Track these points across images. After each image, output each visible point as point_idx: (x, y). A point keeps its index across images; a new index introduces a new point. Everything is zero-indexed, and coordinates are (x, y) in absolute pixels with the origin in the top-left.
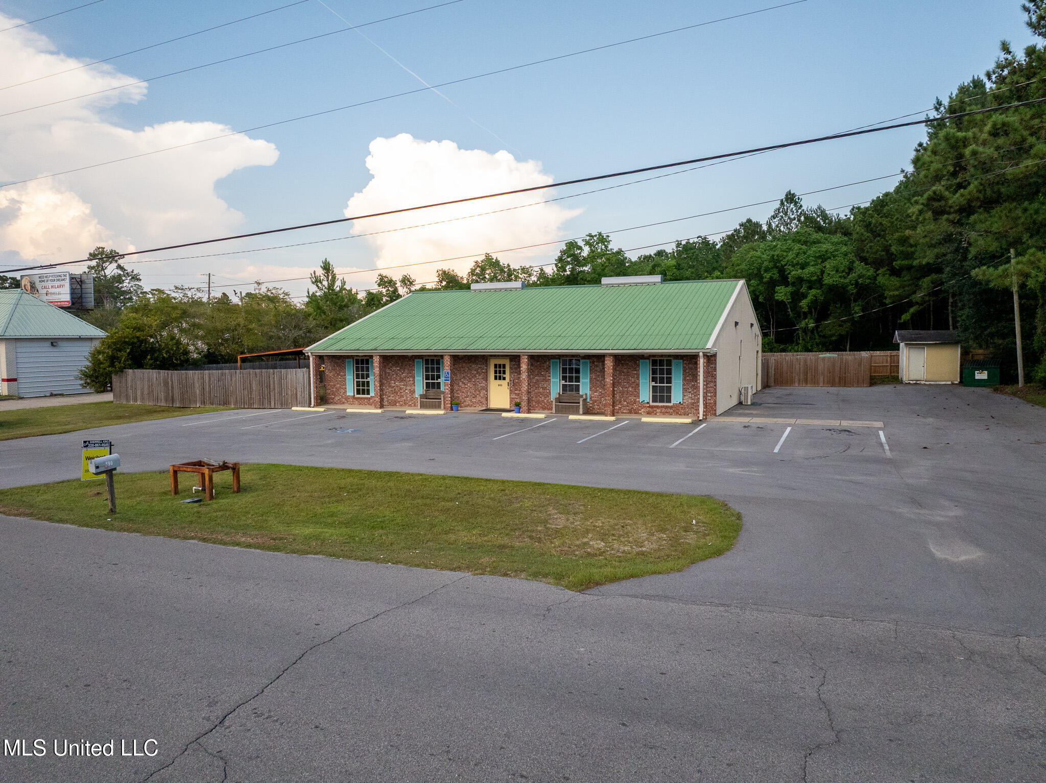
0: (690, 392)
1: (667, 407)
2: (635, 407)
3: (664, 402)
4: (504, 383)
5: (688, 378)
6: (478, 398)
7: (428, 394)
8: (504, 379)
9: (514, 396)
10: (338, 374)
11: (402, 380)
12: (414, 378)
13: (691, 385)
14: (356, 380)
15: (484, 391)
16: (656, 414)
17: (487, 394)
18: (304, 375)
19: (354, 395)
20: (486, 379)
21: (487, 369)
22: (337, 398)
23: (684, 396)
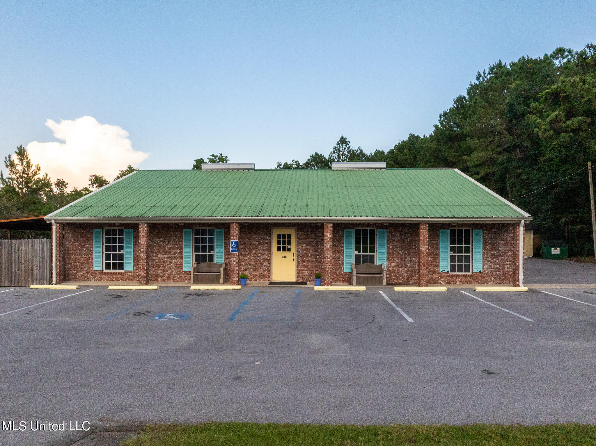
0: (490, 261)
1: (467, 276)
2: (434, 276)
3: (462, 271)
4: (289, 255)
5: (488, 247)
6: (260, 271)
7: (199, 267)
8: (289, 250)
9: (301, 268)
10: (82, 247)
11: (165, 252)
12: (181, 250)
13: (490, 254)
14: (105, 253)
15: (267, 263)
16: (456, 283)
17: (270, 267)
18: (43, 247)
19: (103, 270)
20: (269, 250)
21: (270, 240)
22: (80, 274)
23: (484, 265)
